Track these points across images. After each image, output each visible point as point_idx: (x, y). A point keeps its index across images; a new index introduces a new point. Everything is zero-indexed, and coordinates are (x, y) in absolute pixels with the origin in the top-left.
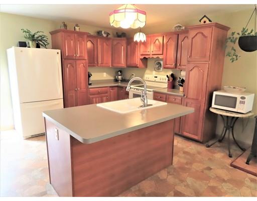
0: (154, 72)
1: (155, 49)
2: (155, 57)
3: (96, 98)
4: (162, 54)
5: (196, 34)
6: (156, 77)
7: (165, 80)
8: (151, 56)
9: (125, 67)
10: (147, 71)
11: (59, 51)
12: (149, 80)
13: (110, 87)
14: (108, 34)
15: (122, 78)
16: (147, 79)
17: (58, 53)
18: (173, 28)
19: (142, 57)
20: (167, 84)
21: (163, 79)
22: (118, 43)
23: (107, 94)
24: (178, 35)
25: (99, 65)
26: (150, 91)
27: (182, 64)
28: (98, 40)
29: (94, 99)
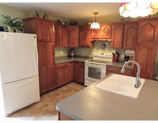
0: (100, 51)
1: (104, 34)
2: (104, 40)
3: (60, 71)
4: (111, 38)
5: (146, 25)
6: (103, 54)
7: (111, 56)
8: (101, 39)
9: (78, 47)
10: (94, 50)
11: (35, 35)
12: (97, 56)
13: (69, 62)
14: (66, 23)
15: (74, 55)
16: (95, 55)
17: (35, 37)
18: (119, 20)
19: (93, 40)
20: (112, 59)
21: (109, 56)
22: (73, 29)
23: (67, 68)
24: (124, 25)
25: (60, 46)
26: (104, 65)
27: (127, 45)
28: (60, 27)
29: (59, 73)
